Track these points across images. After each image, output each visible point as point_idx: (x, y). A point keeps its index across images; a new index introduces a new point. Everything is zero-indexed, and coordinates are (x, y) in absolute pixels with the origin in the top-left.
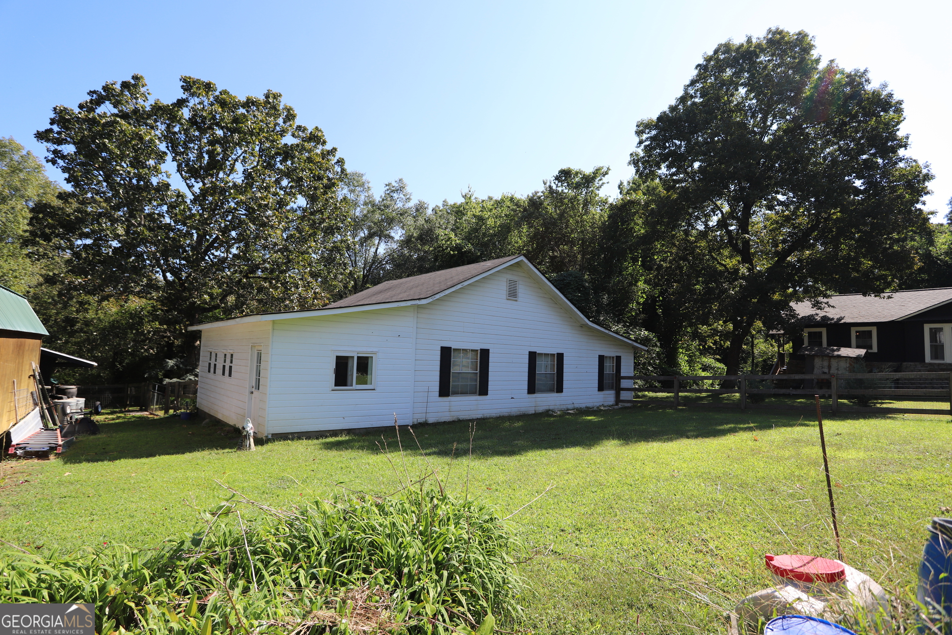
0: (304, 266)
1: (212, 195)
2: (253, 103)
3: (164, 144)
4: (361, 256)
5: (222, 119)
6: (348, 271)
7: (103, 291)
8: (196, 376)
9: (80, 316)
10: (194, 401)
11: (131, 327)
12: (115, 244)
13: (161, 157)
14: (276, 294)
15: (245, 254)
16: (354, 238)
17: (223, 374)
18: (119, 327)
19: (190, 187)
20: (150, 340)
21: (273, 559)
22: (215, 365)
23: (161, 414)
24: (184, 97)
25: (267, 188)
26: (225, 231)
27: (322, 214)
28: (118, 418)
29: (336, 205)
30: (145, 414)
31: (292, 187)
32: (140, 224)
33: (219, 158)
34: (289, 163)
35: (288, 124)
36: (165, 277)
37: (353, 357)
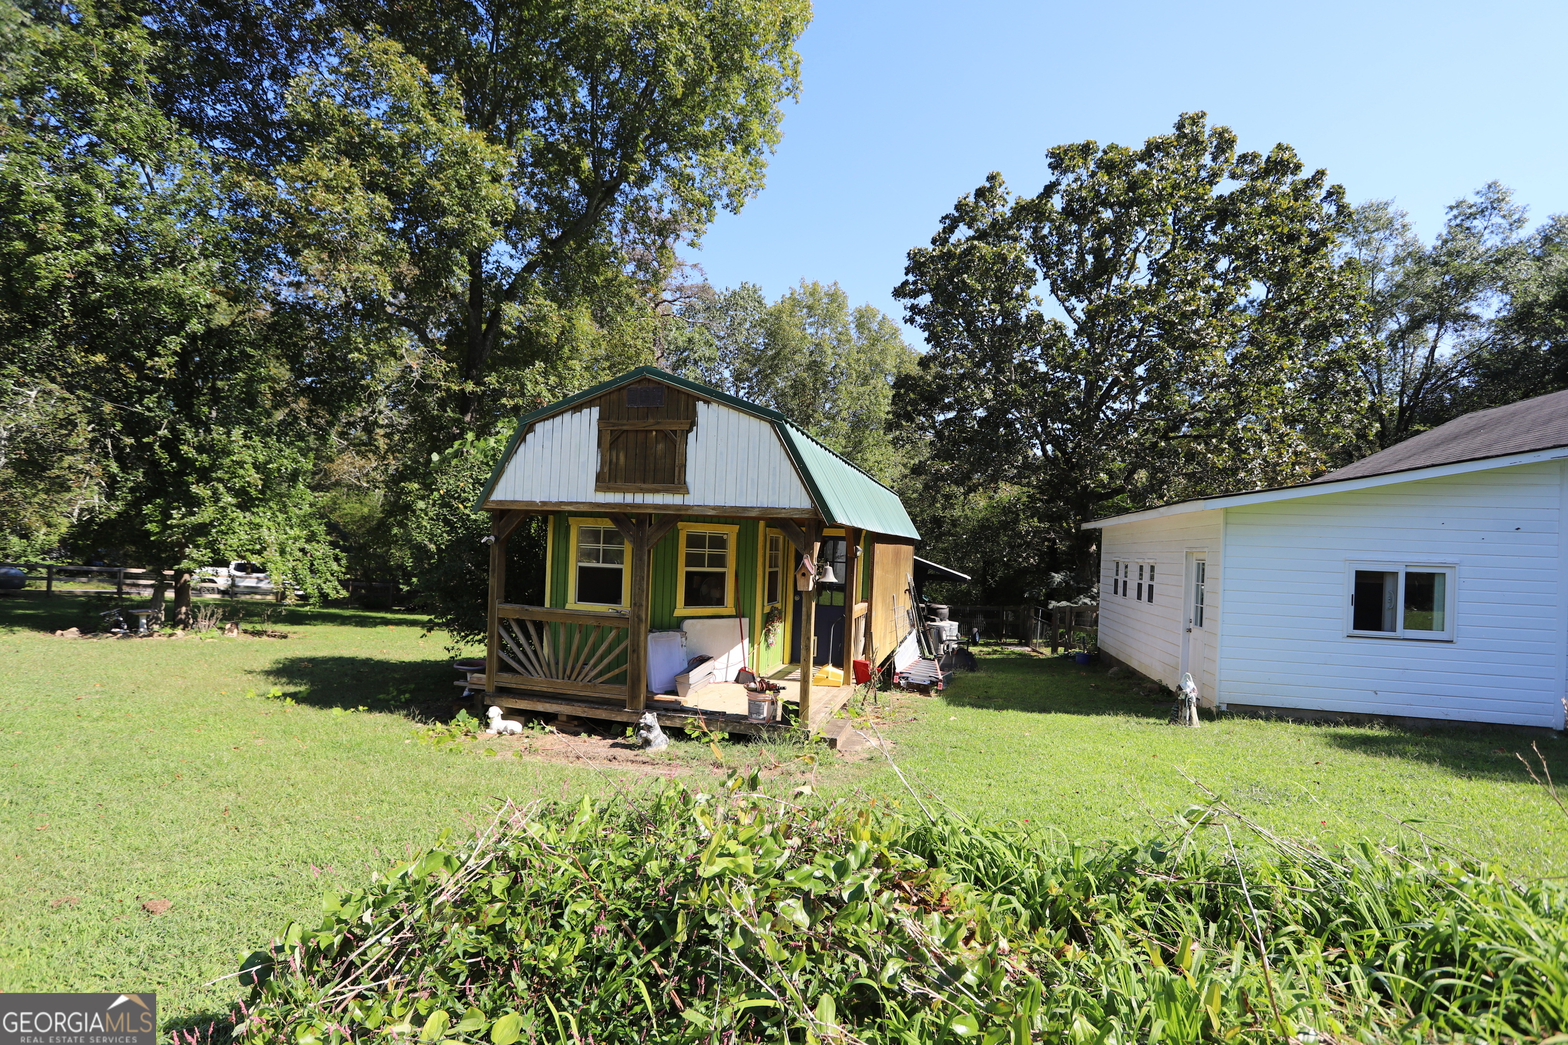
0: (1270, 406)
1: (1104, 315)
2: (1158, 147)
3: (1032, 258)
4: (1391, 370)
5: (1109, 192)
6: (1365, 404)
7: (970, 479)
8: (1093, 598)
9: (947, 513)
10: (1094, 636)
11: (1004, 526)
12: (980, 413)
13: (1029, 278)
14: (1220, 462)
15: (1160, 400)
16: (1374, 336)
17: (1139, 597)
18: (989, 528)
19: (1070, 311)
20: (1028, 545)
21: (1286, 925)
22: (1125, 583)
23: (1047, 652)
24: (1053, 179)
25: (1192, 285)
26: (1128, 368)
27: (1302, 303)
28: (995, 652)
29: (1331, 279)
30: (1026, 650)
31: (1236, 269)
32: (1010, 381)
33: (1109, 254)
34: (1228, 228)
35: (1222, 158)
36: (1044, 451)
37: (1395, 574)
